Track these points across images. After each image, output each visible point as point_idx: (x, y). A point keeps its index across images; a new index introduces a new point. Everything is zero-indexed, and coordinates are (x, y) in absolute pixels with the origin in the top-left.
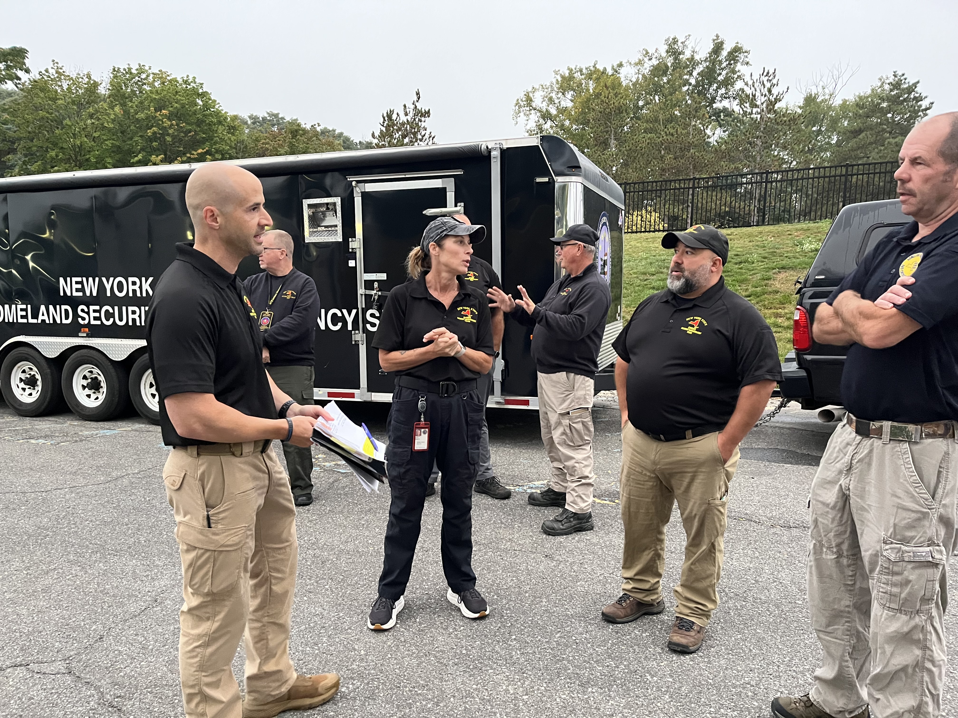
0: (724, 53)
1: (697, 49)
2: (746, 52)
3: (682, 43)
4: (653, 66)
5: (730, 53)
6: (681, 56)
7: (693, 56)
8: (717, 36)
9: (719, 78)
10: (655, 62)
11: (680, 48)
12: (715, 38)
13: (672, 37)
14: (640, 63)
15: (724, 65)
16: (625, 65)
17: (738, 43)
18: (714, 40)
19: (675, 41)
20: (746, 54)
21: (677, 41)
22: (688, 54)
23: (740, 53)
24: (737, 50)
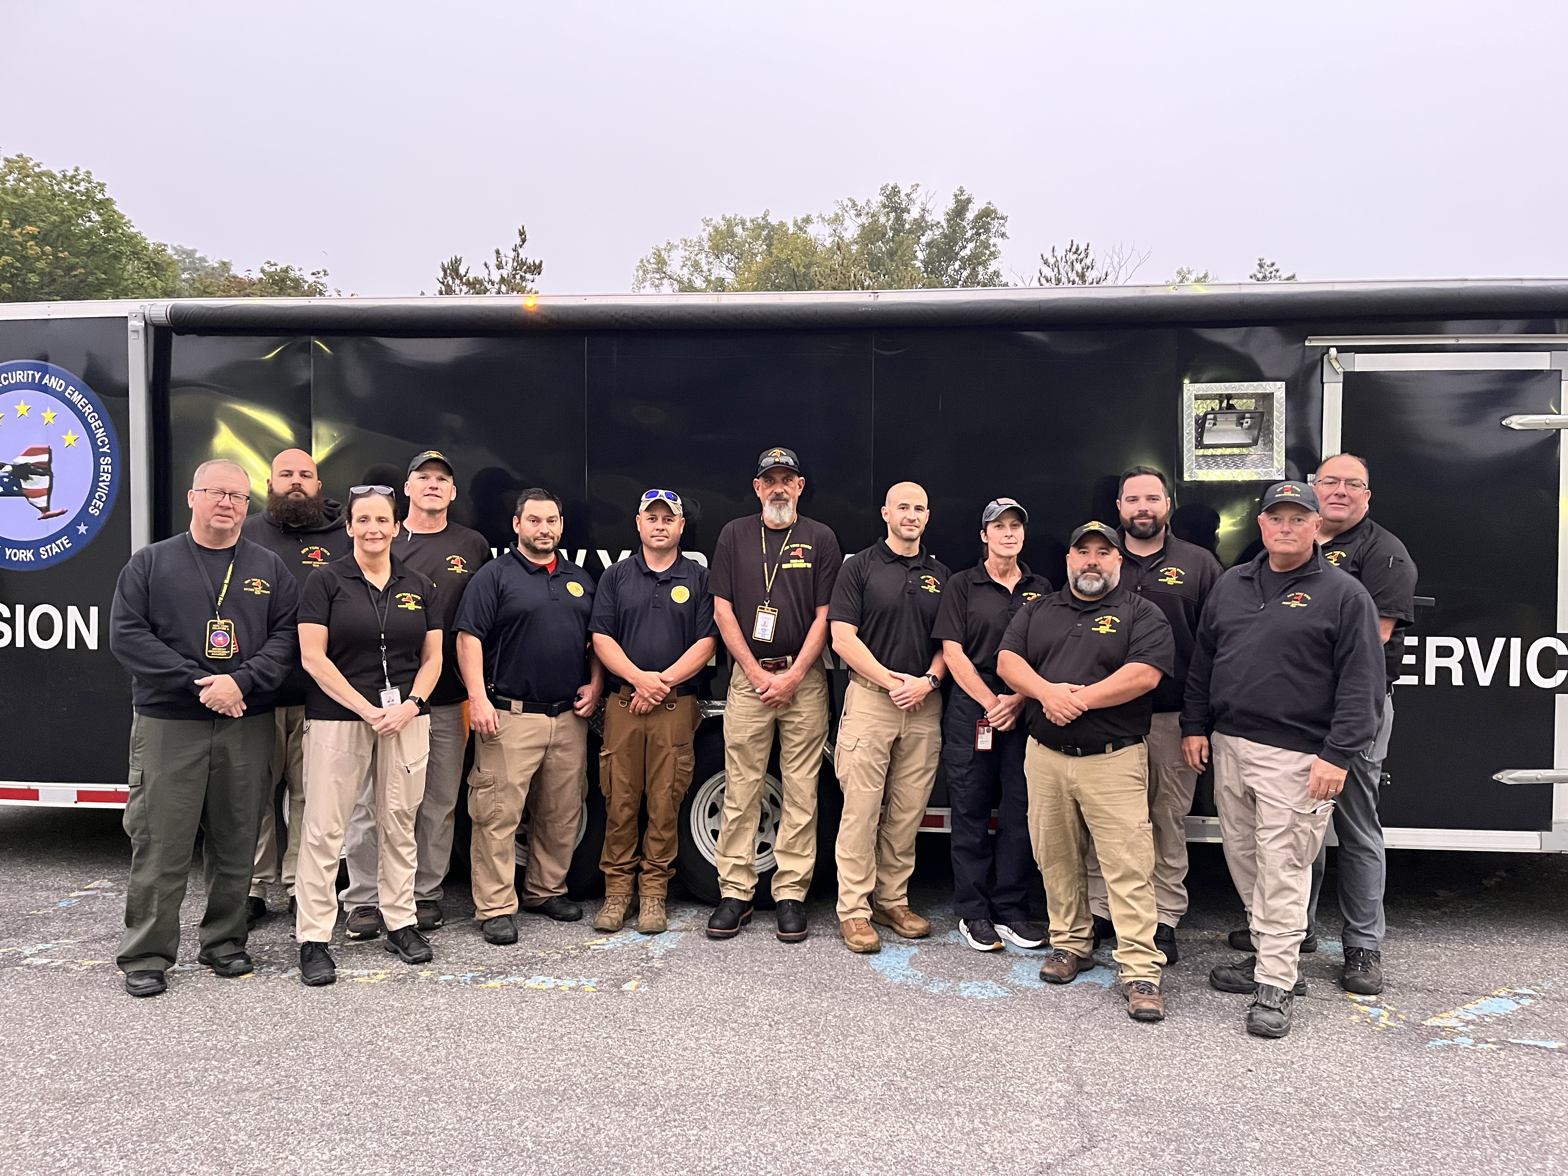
0: (970, 215)
1: (929, 207)
2: (1002, 218)
3: (907, 195)
4: (863, 226)
5: (979, 217)
6: (905, 216)
7: (922, 217)
8: (962, 191)
9: (962, 253)
10: (864, 220)
11: (904, 203)
12: (958, 192)
13: (891, 185)
14: (837, 220)
15: (969, 234)
16: (815, 221)
17: (990, 203)
18: (956, 196)
19: (895, 191)
20: (1002, 221)
21: (899, 192)
22: (914, 213)
23: (993, 219)
24: (987, 214)
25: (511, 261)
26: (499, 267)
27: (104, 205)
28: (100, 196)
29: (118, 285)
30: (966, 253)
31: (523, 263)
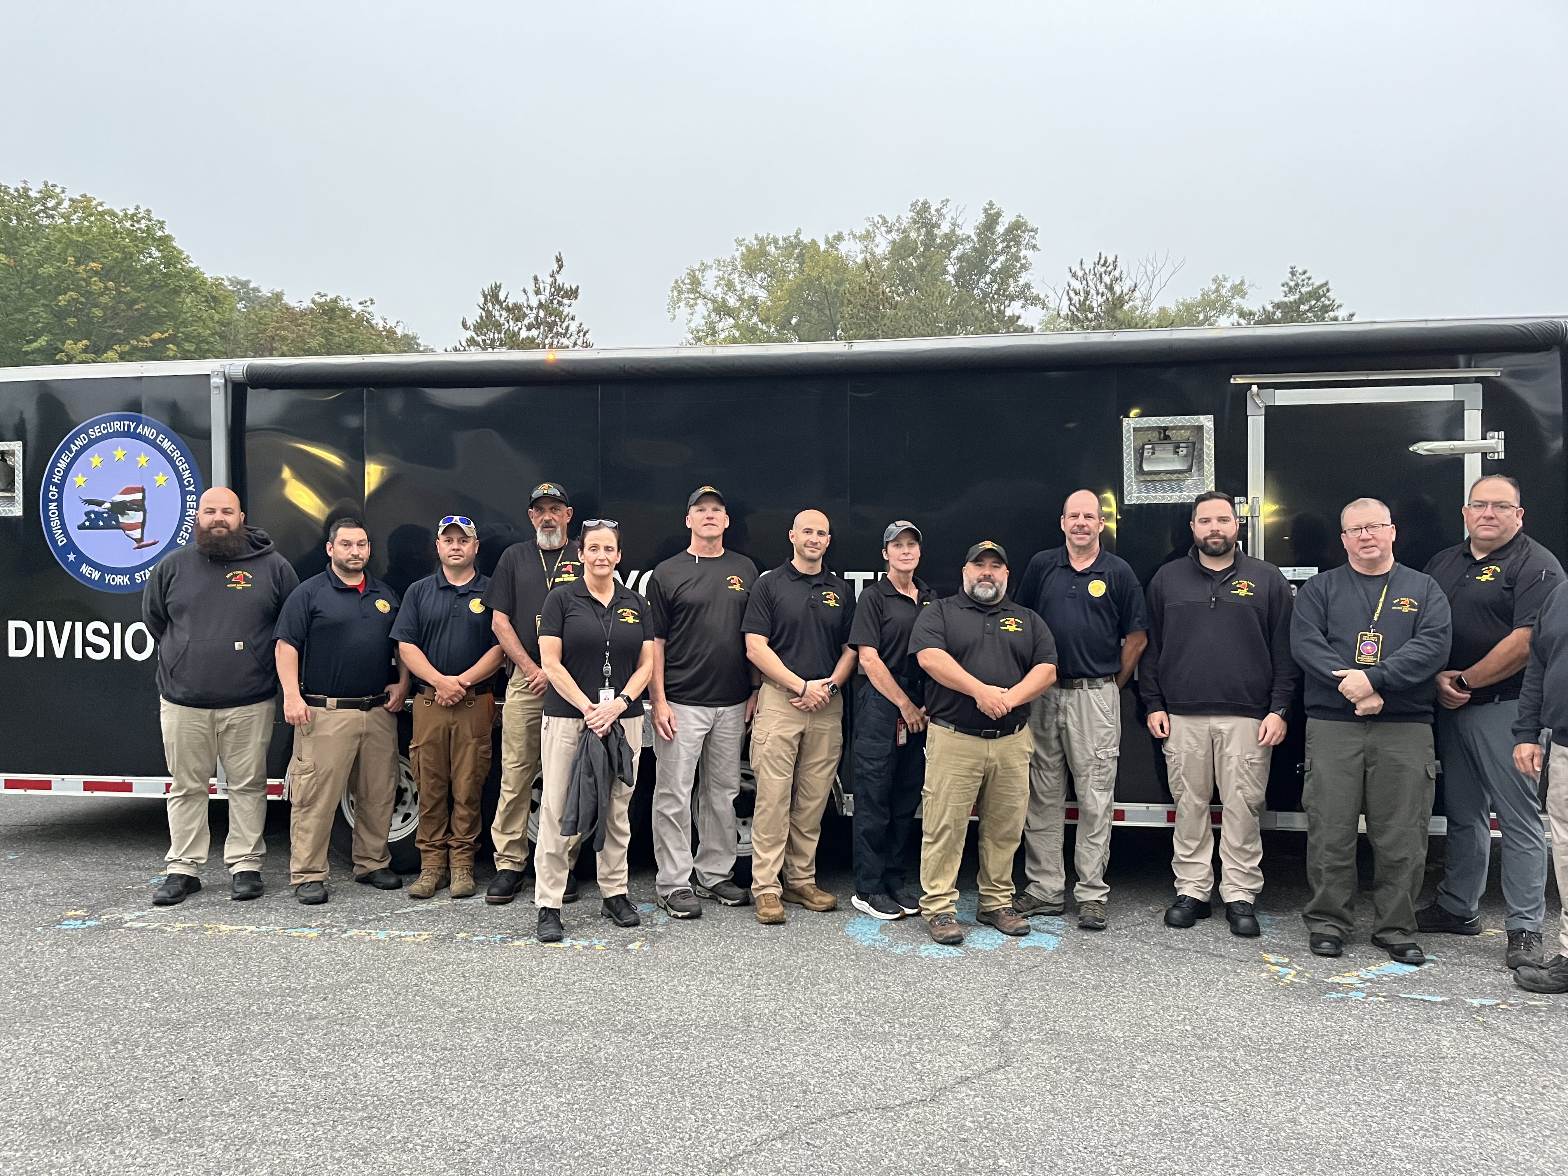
0: (1000, 229)
1: (959, 221)
2: (1032, 231)
3: (937, 210)
4: (894, 242)
5: (1009, 231)
6: (936, 231)
7: (953, 231)
8: (991, 204)
9: (993, 267)
10: (894, 236)
11: (934, 218)
12: (988, 207)
13: (921, 201)
14: (868, 236)
15: (1000, 247)
16: (847, 238)
17: (1019, 216)
18: (985, 210)
19: (926, 207)
20: (1032, 234)
21: (929, 207)
22: (945, 228)
23: (1024, 232)
24: (1017, 228)
25: (548, 287)
26: (538, 292)
27: (164, 242)
28: (160, 233)
29: (178, 318)
30: (997, 265)
31: (559, 289)
